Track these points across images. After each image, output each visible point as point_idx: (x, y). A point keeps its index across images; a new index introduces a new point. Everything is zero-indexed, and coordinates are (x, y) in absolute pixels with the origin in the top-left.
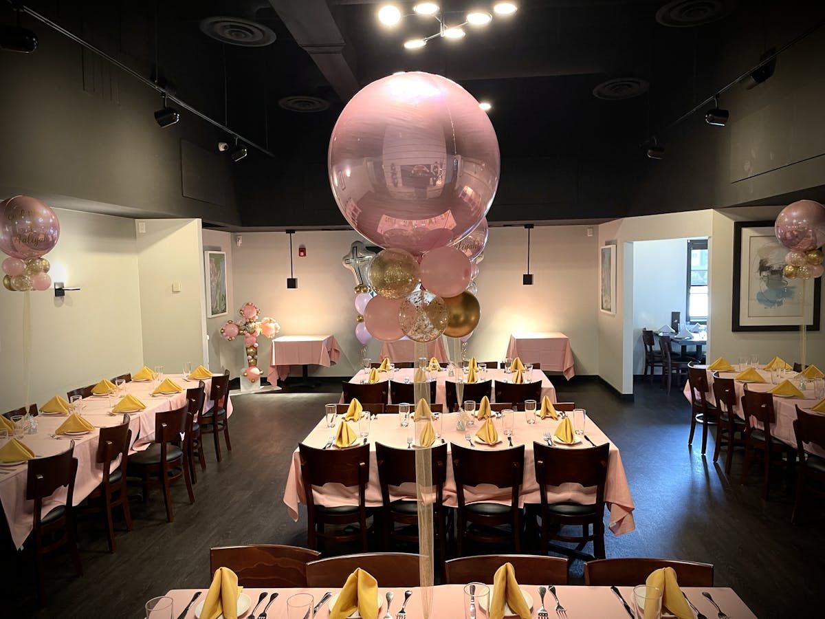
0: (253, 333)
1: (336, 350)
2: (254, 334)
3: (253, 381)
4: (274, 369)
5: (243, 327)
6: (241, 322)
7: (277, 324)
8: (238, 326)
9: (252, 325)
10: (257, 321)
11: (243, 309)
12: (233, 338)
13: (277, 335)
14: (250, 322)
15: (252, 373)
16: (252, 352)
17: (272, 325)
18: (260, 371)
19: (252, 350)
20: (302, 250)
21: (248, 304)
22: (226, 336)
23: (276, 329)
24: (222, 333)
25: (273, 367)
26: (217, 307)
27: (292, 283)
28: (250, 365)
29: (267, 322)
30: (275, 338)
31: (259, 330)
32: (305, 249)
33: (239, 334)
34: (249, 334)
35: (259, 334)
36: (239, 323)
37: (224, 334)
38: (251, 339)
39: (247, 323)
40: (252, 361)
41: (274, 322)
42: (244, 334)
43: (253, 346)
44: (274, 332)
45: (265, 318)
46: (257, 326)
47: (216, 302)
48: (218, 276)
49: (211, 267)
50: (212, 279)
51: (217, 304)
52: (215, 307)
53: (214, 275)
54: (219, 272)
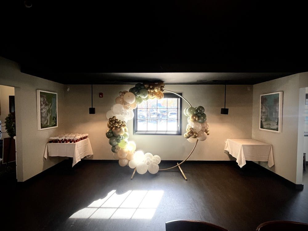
20: (101, 94)
47: (47, 121)
48: (49, 106)
49: (42, 100)
50: (42, 107)
51: (47, 122)
52: (45, 124)
53: (45, 105)
54: (50, 104)
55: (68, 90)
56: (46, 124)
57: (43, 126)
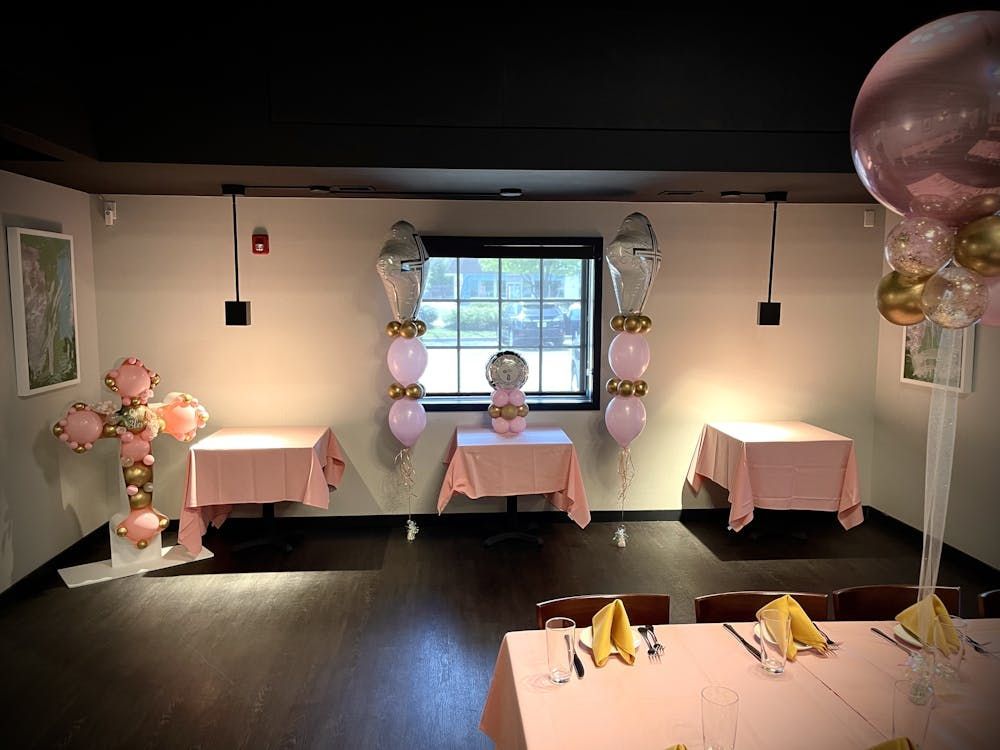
0: (140, 431)
1: (336, 461)
2: (144, 434)
3: (142, 544)
4: (196, 515)
5: (115, 419)
6: (110, 405)
7: (201, 408)
8: (102, 416)
9: (136, 414)
10: (152, 401)
11: (114, 375)
12: (89, 446)
13: (201, 434)
14: (134, 406)
15: (138, 527)
16: (139, 476)
17: (190, 411)
18: (161, 518)
19: (138, 472)
20: (260, 239)
21: (127, 362)
22: (69, 441)
23: (200, 418)
24: (58, 434)
25: (192, 510)
26: (46, 367)
27: (237, 314)
28: (134, 506)
29: (177, 403)
30: (195, 440)
31: (156, 425)
32: (266, 236)
33: (104, 434)
34: (130, 435)
35: (156, 435)
36: (103, 408)
37: (64, 437)
38: (136, 447)
39: (125, 408)
40: (140, 496)
41: (193, 405)
42: (118, 436)
43: (140, 463)
44: (193, 426)
45: (175, 395)
46: (152, 415)
47: (45, 355)
48: (50, 294)
49: (28, 269)
50: (29, 299)
51: (48, 359)
52: (40, 369)
53: (36, 290)
54: (53, 284)
55: (112, 217)
56: (44, 371)
57: (35, 378)
